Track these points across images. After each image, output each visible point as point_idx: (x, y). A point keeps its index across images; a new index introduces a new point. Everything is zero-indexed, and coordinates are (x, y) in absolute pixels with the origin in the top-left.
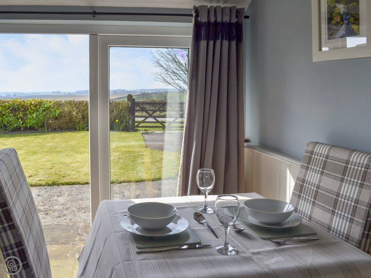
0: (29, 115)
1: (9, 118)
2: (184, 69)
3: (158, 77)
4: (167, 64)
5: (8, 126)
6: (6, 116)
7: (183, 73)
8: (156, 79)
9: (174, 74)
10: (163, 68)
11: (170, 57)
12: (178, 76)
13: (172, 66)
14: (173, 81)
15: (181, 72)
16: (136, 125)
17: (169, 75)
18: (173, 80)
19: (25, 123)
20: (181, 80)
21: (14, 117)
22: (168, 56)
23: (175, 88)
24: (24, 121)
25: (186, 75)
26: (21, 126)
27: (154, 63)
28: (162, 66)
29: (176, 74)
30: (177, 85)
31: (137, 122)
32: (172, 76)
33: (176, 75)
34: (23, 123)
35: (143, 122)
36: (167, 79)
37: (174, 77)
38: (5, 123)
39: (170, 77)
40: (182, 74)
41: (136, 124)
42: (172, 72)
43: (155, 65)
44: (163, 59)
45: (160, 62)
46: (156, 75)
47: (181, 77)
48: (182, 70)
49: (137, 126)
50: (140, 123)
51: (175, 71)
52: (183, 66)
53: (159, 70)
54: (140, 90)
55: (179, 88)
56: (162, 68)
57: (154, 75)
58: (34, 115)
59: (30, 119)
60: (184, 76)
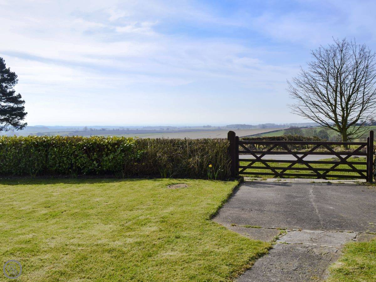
0: (104, 156)
1: (82, 159)
2: (326, 100)
3: (296, 110)
4: (307, 94)
5: (82, 168)
6: (79, 157)
7: (326, 104)
8: (293, 112)
9: (314, 106)
10: (302, 100)
11: (310, 86)
12: (318, 108)
13: (312, 96)
14: (313, 114)
15: (324, 104)
16: (239, 171)
17: (309, 107)
18: (313, 112)
19: (101, 166)
20: (322, 113)
21: (88, 158)
22: (307, 85)
23: (315, 122)
24: (100, 163)
25: (328, 107)
26: (95, 169)
27: (291, 94)
28: (300, 97)
29: (317, 105)
30: (318, 118)
31: (241, 167)
32: (312, 108)
33: (316, 108)
34: (99, 166)
35: (249, 166)
36: (306, 112)
37: (315, 110)
38: (78, 164)
39: (309, 110)
40: (324, 106)
41: (240, 169)
42: (312, 103)
43: (293, 96)
44: (302, 89)
45: (298, 92)
46: (293, 108)
47: (322, 109)
48: (324, 102)
49: (242, 172)
50: (245, 168)
51: (317, 103)
52: (325, 96)
53: (297, 101)
54: (290, 124)
55: (320, 122)
56: (300, 99)
57: (291, 107)
58: (111, 156)
59: (106, 161)
60: (327, 108)
